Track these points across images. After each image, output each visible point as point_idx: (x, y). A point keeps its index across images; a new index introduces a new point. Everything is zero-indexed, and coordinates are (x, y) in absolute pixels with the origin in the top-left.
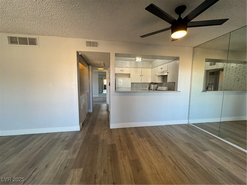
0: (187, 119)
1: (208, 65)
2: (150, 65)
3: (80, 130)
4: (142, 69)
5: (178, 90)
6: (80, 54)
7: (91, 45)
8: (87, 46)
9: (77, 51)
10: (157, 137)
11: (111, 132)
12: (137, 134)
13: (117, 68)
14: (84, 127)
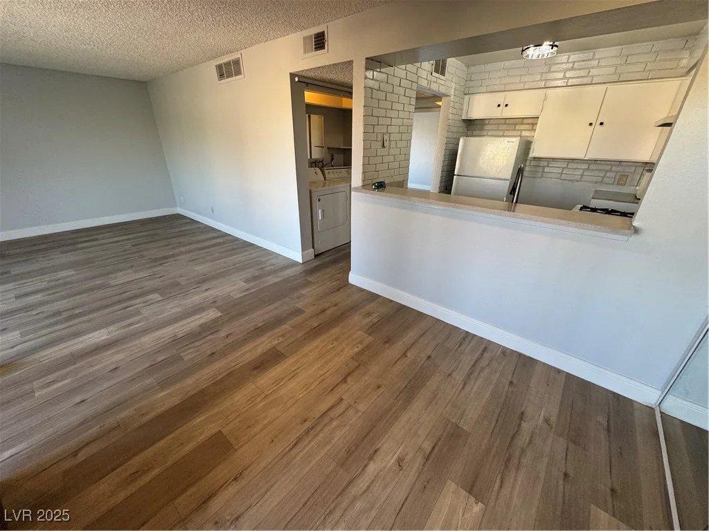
3: (301, 261)
6: (297, 79)
7: (313, 47)
8: (305, 52)
9: (290, 72)
10: (405, 355)
11: (338, 290)
12: (375, 321)
13: (486, 95)
14: (315, 260)
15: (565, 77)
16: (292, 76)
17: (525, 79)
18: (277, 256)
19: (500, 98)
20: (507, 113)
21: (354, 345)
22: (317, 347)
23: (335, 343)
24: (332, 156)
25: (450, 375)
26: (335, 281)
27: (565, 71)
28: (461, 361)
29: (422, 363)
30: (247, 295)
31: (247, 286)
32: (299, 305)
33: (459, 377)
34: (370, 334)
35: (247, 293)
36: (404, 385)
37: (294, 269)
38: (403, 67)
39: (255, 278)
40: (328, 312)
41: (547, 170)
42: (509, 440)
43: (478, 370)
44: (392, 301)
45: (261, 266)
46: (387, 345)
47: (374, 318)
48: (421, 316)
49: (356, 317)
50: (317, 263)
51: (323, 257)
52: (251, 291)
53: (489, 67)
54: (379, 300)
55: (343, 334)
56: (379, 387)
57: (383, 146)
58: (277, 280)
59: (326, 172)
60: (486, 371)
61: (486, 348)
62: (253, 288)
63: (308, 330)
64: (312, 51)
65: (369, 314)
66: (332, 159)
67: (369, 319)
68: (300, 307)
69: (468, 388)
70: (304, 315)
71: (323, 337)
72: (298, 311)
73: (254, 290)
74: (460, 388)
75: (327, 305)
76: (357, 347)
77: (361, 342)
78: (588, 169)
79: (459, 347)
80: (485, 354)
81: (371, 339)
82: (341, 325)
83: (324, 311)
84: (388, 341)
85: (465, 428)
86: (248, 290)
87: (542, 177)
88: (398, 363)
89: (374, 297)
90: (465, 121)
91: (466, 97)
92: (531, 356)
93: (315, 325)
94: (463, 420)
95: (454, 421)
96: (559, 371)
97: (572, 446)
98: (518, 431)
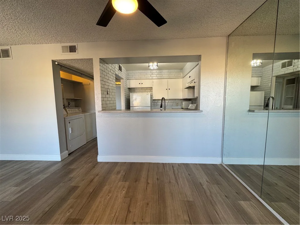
0: (220, 156)
1: (279, 67)
2: (181, 74)
3: (60, 160)
4: (169, 80)
5: (200, 109)
6: (56, 63)
7: (68, 50)
8: (63, 52)
9: (53, 59)
10: (148, 183)
11: (94, 167)
12: (124, 174)
13: (134, 80)
14: (69, 157)
15: (157, 76)
16: (53, 62)
17: (146, 76)
18: (39, 162)
19: (140, 81)
20: (143, 86)
21: (121, 190)
22: (100, 202)
23: (110, 195)
24: (69, 103)
25: (170, 182)
26: (90, 163)
27: (156, 75)
28: (169, 175)
29: (157, 183)
30: (22, 195)
31: (19, 189)
32: (73, 184)
33: (173, 181)
34: (125, 181)
35: (22, 193)
36: (157, 197)
37: (56, 166)
38: (110, 65)
39: (24, 181)
40: (95, 180)
41: (158, 103)
42: (205, 195)
43: (177, 175)
44: (125, 162)
45: (27, 172)
46: (137, 182)
47: (122, 173)
48: (142, 164)
49: (113, 177)
50: (71, 158)
51: (74, 154)
52: (25, 191)
53: (134, 72)
54: (119, 164)
55: (111, 188)
56: (148, 204)
57: (108, 94)
58: (45, 176)
59: (68, 110)
60: (179, 174)
61: (173, 166)
62: (26, 188)
63: (88, 195)
64: (68, 52)
65: (118, 173)
66: (69, 104)
67: (121, 174)
68: (74, 185)
69: (179, 183)
70: (80, 188)
71: (101, 195)
72: (75, 188)
73: (28, 189)
74: (177, 185)
75: (92, 177)
76: (124, 190)
77: (124, 187)
78: (168, 102)
79: (164, 170)
80: (174, 168)
81: (127, 183)
82: (107, 184)
83: (92, 181)
84: (137, 180)
85: (191, 200)
86: (21, 191)
87: (157, 106)
88: (148, 188)
89: (116, 164)
90: (129, 88)
91: (128, 81)
92: (187, 163)
93: (91, 190)
94: (188, 198)
95: (186, 200)
96: (196, 164)
97: (219, 186)
98: (204, 190)
